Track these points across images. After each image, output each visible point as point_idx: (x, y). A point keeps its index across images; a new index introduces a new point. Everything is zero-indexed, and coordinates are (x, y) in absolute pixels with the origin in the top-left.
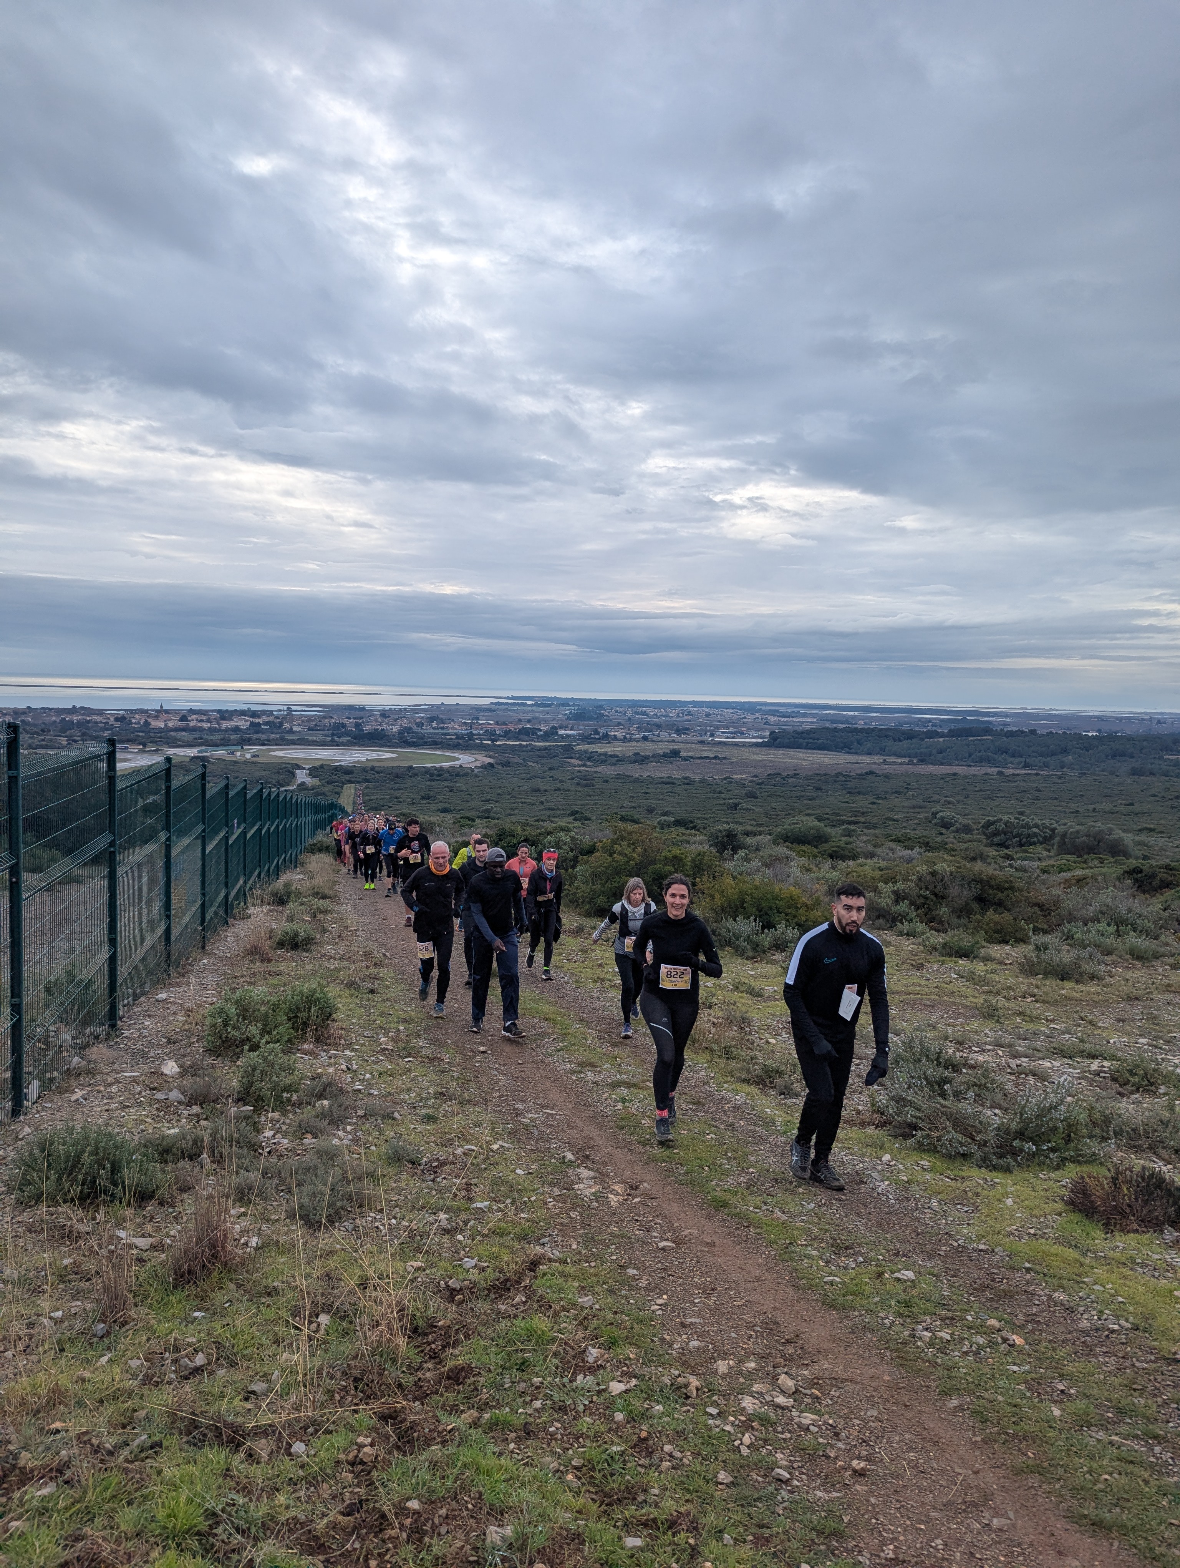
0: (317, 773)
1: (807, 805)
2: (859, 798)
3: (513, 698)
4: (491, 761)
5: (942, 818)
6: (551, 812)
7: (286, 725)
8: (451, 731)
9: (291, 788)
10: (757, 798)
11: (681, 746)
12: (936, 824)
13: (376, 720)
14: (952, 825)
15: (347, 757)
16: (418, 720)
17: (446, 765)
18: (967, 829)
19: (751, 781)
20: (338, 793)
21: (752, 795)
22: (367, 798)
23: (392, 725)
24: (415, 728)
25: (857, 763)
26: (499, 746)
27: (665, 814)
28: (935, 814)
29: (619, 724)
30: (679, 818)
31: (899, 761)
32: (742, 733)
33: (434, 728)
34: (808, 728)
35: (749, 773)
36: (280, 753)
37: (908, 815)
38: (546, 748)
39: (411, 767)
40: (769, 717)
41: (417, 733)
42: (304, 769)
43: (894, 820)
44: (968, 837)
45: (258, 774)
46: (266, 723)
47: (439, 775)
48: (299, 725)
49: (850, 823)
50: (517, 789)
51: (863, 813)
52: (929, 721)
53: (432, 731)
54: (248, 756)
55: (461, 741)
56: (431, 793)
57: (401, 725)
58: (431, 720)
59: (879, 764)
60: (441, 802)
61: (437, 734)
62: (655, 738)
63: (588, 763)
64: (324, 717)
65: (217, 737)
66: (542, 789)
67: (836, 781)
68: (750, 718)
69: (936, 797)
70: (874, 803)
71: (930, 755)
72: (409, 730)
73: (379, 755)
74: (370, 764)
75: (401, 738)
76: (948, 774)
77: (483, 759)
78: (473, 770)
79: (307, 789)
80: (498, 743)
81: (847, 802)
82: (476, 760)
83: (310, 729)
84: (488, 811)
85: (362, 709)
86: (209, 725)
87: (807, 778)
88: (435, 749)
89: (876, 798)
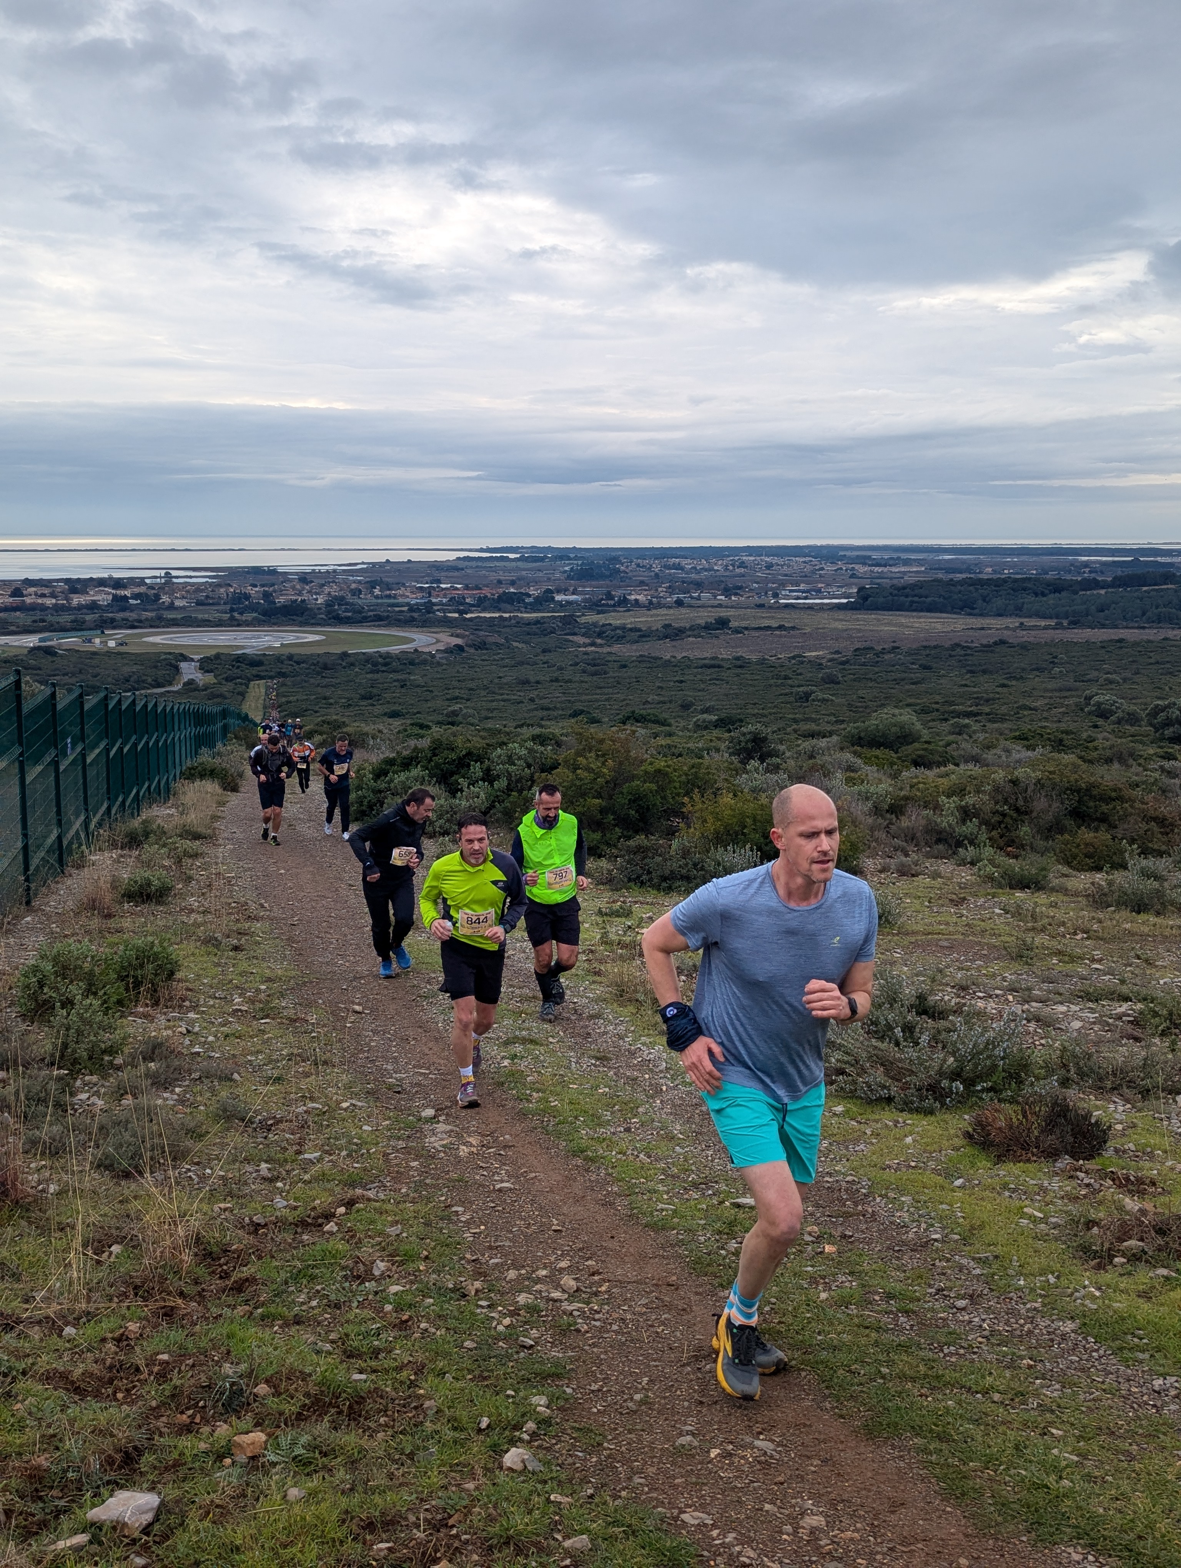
0: (211, 667)
1: (908, 691)
2: (982, 679)
3: (488, 550)
4: (459, 641)
5: (1099, 704)
6: (545, 713)
7: (165, 599)
8: (400, 600)
9: (175, 688)
10: (838, 683)
11: (731, 613)
12: (1090, 713)
13: (293, 588)
14: (1112, 713)
15: (253, 642)
16: (353, 586)
17: (395, 649)
18: (1133, 719)
19: (830, 660)
20: (243, 694)
21: (831, 680)
22: (284, 700)
23: (316, 594)
24: (349, 598)
25: (983, 629)
26: (471, 619)
27: (706, 711)
28: (1088, 698)
29: (642, 583)
30: (723, 715)
31: (1043, 623)
32: (819, 591)
33: (377, 597)
34: (910, 579)
35: (827, 648)
36: (157, 639)
37: (1052, 701)
38: (537, 622)
39: (345, 655)
40: (857, 567)
41: (352, 604)
42: (192, 660)
43: (1031, 709)
44: (1133, 730)
45: (126, 670)
46: (136, 596)
47: (386, 664)
48: (183, 597)
49: (968, 715)
50: (496, 681)
51: (987, 701)
52: (1086, 565)
53: (375, 601)
54: (112, 644)
55: (415, 615)
56: (375, 691)
57: (329, 594)
58: (372, 585)
59: (1014, 630)
60: (388, 702)
61: (382, 604)
62: (693, 602)
63: (599, 641)
64: (219, 585)
65: (65, 619)
66: (532, 679)
67: (950, 656)
68: (829, 568)
69: (1094, 674)
70: (1003, 686)
71: (1087, 615)
72: (341, 600)
73: (298, 638)
74: (286, 651)
75: (329, 612)
76: (1111, 641)
77: (447, 639)
78: (433, 656)
79: (197, 689)
80: (468, 616)
81: (966, 685)
82: (438, 641)
83: (199, 603)
84: (454, 713)
85: (272, 572)
86: (54, 601)
87: (909, 653)
88: (379, 626)
89: (1007, 678)
